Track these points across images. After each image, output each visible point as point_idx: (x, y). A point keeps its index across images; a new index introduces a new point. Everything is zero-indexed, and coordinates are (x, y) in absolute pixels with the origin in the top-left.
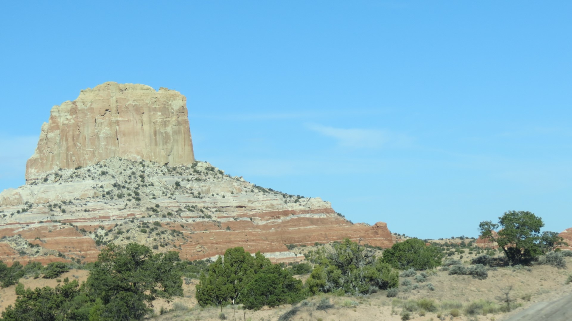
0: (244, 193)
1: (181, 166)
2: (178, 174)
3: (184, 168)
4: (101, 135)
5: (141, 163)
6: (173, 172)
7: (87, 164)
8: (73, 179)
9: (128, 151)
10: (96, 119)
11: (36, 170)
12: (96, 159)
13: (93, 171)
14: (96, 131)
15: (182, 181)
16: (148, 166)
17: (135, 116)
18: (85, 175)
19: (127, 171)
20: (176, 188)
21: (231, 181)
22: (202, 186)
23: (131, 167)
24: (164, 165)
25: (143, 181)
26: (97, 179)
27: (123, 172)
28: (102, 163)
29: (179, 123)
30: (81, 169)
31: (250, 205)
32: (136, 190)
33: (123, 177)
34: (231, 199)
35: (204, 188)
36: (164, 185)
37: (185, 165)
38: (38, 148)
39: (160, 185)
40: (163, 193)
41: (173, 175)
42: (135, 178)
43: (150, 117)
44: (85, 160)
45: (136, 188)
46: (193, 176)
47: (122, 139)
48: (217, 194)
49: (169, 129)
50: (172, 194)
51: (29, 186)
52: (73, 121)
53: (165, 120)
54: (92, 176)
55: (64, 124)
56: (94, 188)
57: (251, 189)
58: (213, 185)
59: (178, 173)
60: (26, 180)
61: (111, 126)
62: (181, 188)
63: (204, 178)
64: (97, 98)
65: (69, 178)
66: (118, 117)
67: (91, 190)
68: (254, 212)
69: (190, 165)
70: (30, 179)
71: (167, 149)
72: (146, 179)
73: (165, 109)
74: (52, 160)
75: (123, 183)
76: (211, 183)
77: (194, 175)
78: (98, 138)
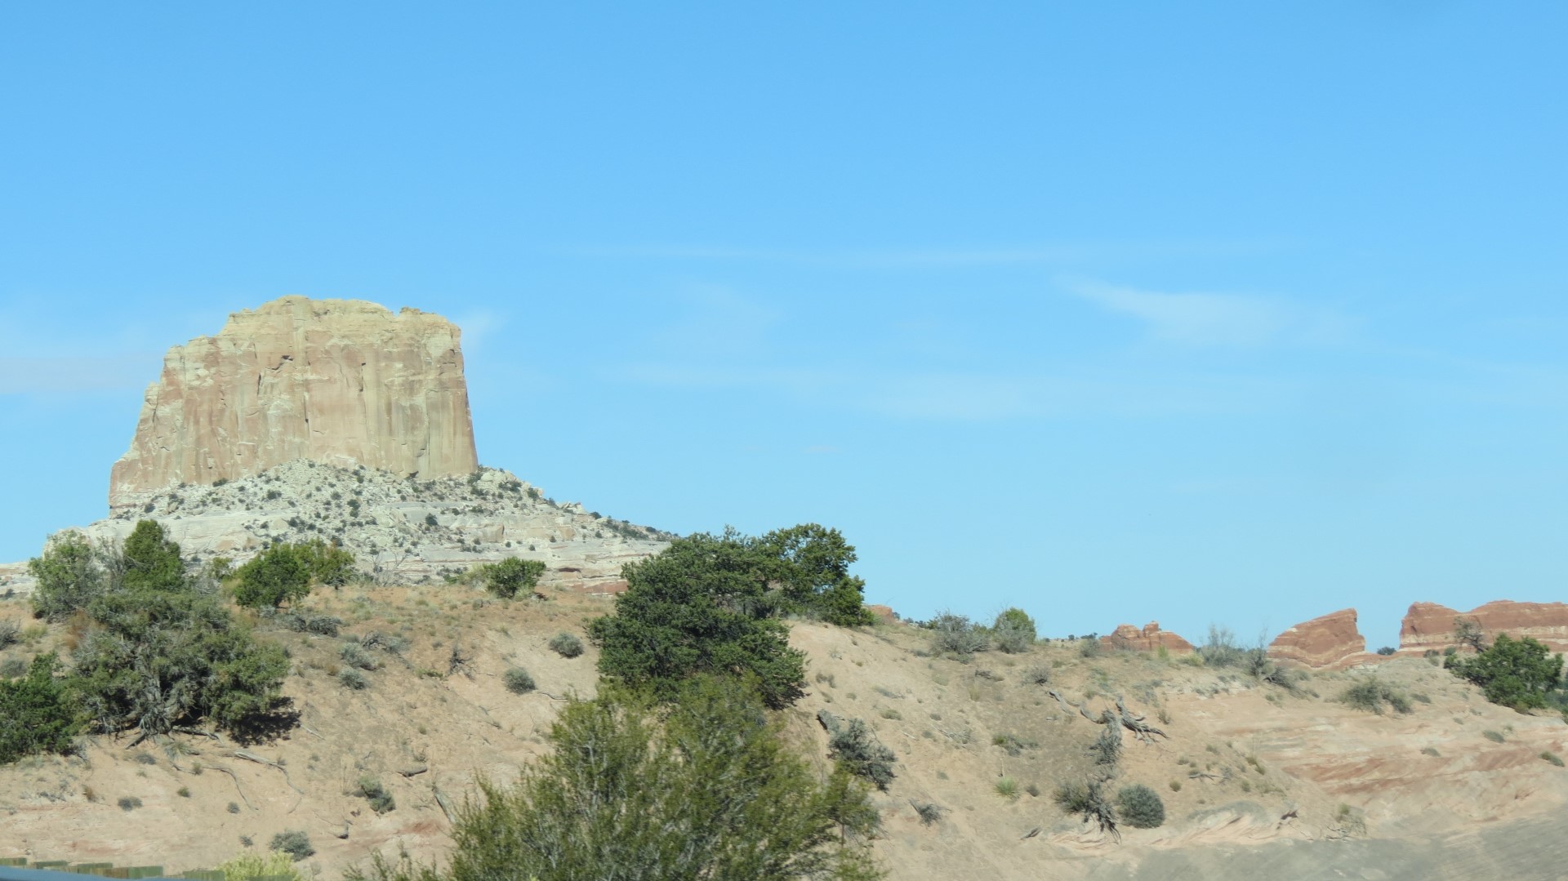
0: (579, 539)
1: (445, 479)
2: (434, 498)
3: (452, 483)
4: (272, 412)
5: (356, 473)
6: (424, 495)
7: (239, 475)
8: (206, 508)
9: (328, 447)
10: (260, 377)
11: (132, 486)
12: (260, 465)
13: (252, 490)
14: (260, 402)
15: (443, 513)
16: (370, 481)
17: (345, 370)
18: (231, 499)
19: (323, 492)
20: (428, 529)
21: (551, 513)
22: (486, 526)
23: (334, 481)
24: (407, 479)
25: (354, 514)
26: (257, 508)
27: (314, 493)
28: (271, 474)
29: (442, 386)
30: (226, 487)
31: (590, 566)
32: (337, 534)
33: (314, 503)
34: (549, 552)
35: (488, 529)
36: (400, 522)
37: (454, 477)
38: (137, 439)
39: (391, 524)
40: (396, 540)
41: (423, 501)
42: (339, 506)
43: (378, 372)
44: (234, 465)
45: (338, 530)
46: (469, 503)
47: (315, 421)
48: (519, 543)
49: (420, 400)
50: (414, 544)
51: (112, 523)
52: (210, 382)
53: (411, 378)
54: (247, 501)
55: (191, 388)
56: (248, 528)
57: (596, 530)
58: (511, 522)
59: (435, 494)
60: (111, 507)
61: (293, 391)
62: (437, 530)
63: (490, 506)
64: (263, 331)
65: (198, 506)
66: (309, 374)
67: (240, 532)
68: (598, 582)
69: (465, 478)
70: (119, 504)
71: (414, 442)
72: (364, 509)
73: (412, 356)
74: (167, 465)
75: (311, 517)
76: (507, 518)
77: (471, 500)
78: (265, 417)
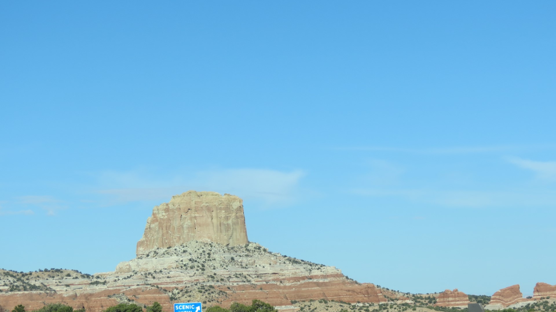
0: (278, 264)
1: (238, 246)
2: (234, 252)
3: (240, 247)
4: (185, 226)
5: (210, 244)
6: (231, 251)
7: (175, 245)
8: (164, 255)
9: (202, 236)
10: (181, 215)
11: (143, 249)
12: (181, 242)
13: (179, 250)
14: (181, 223)
15: (236, 256)
16: (214, 247)
17: (207, 213)
18: (172, 253)
19: (200, 250)
20: (231, 261)
21: (270, 256)
22: (249, 260)
23: (203, 247)
24: (226, 246)
25: (209, 257)
26: (180, 255)
27: (197, 250)
28: (185, 245)
29: (237, 217)
30: (171, 249)
31: (281, 272)
32: (203, 263)
33: (197, 254)
34: (269, 268)
35: (250, 261)
36: (223, 259)
37: (240, 245)
38: (145, 234)
39: (220, 260)
40: (221, 265)
41: (230, 253)
42: (204, 255)
43: (217, 214)
44: (173, 242)
45: (204, 262)
46: (244, 253)
47: (198, 228)
48: (260, 265)
49: (230, 222)
50: (227, 266)
51: (136, 260)
52: (166, 217)
53: (227, 215)
54: (177, 253)
55: (161, 219)
56: (177, 261)
57: (284, 261)
58: (257, 259)
59: (234, 251)
60: (137, 255)
61: (191, 219)
62: (234, 262)
63: (251, 254)
64: (182, 201)
65: (162, 255)
66: (196, 214)
67: (174, 263)
68: (284, 277)
69: (244, 246)
70: (139, 254)
71: (228, 235)
72: (212, 256)
73: (228, 208)
74: (153, 242)
75: (196, 258)
76: (256, 258)
77: (245, 252)
78: (183, 227)
